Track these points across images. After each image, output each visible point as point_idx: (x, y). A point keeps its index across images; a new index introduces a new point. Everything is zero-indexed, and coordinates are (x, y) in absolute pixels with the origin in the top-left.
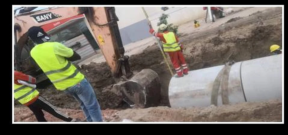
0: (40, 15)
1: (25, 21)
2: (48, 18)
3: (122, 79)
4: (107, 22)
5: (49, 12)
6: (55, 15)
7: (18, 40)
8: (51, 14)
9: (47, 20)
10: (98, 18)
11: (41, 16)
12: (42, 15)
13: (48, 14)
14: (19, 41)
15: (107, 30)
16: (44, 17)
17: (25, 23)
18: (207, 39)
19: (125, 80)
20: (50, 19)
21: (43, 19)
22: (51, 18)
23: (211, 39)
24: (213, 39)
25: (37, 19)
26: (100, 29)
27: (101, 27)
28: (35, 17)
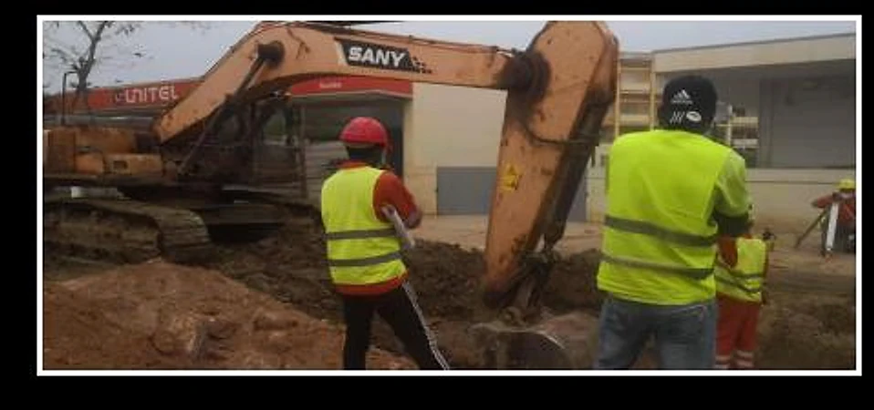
0: (365, 46)
1: (308, 45)
2: (385, 62)
3: (508, 317)
4: (566, 138)
5: (403, 46)
6: (414, 62)
7: (249, 86)
8: (402, 55)
9: (380, 65)
10: (543, 118)
11: (369, 51)
12: (375, 48)
13: (393, 53)
14: (253, 88)
15: (550, 159)
16: (375, 55)
17: (307, 50)
18: (805, 300)
19: (516, 324)
20: (390, 66)
21: (372, 60)
22: (396, 64)
23: (818, 304)
24: (825, 307)
25: (352, 53)
26: (528, 148)
27: (537, 142)
28: (346, 46)
